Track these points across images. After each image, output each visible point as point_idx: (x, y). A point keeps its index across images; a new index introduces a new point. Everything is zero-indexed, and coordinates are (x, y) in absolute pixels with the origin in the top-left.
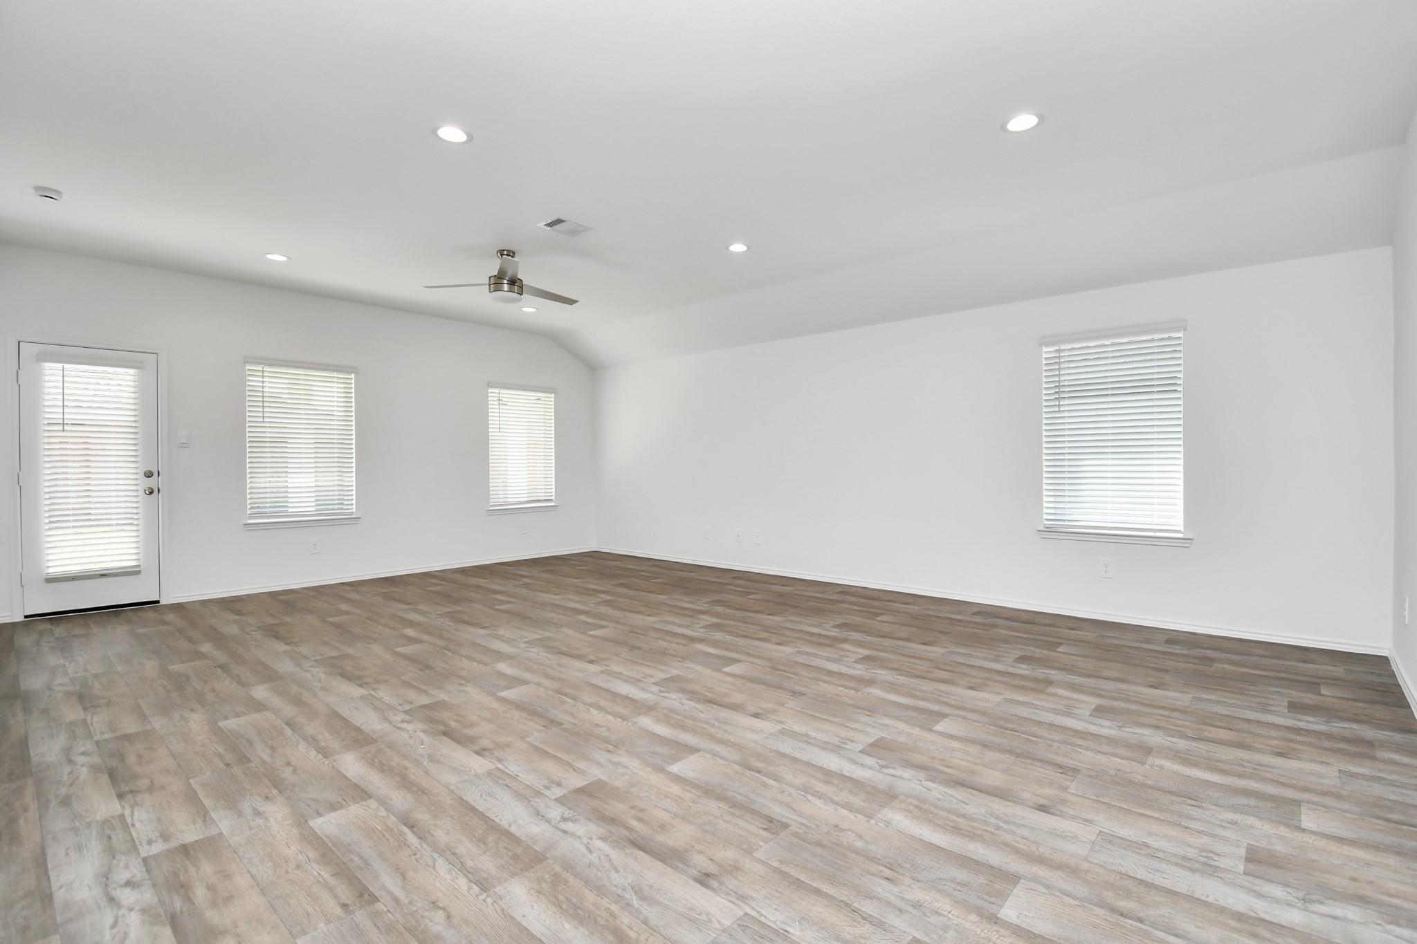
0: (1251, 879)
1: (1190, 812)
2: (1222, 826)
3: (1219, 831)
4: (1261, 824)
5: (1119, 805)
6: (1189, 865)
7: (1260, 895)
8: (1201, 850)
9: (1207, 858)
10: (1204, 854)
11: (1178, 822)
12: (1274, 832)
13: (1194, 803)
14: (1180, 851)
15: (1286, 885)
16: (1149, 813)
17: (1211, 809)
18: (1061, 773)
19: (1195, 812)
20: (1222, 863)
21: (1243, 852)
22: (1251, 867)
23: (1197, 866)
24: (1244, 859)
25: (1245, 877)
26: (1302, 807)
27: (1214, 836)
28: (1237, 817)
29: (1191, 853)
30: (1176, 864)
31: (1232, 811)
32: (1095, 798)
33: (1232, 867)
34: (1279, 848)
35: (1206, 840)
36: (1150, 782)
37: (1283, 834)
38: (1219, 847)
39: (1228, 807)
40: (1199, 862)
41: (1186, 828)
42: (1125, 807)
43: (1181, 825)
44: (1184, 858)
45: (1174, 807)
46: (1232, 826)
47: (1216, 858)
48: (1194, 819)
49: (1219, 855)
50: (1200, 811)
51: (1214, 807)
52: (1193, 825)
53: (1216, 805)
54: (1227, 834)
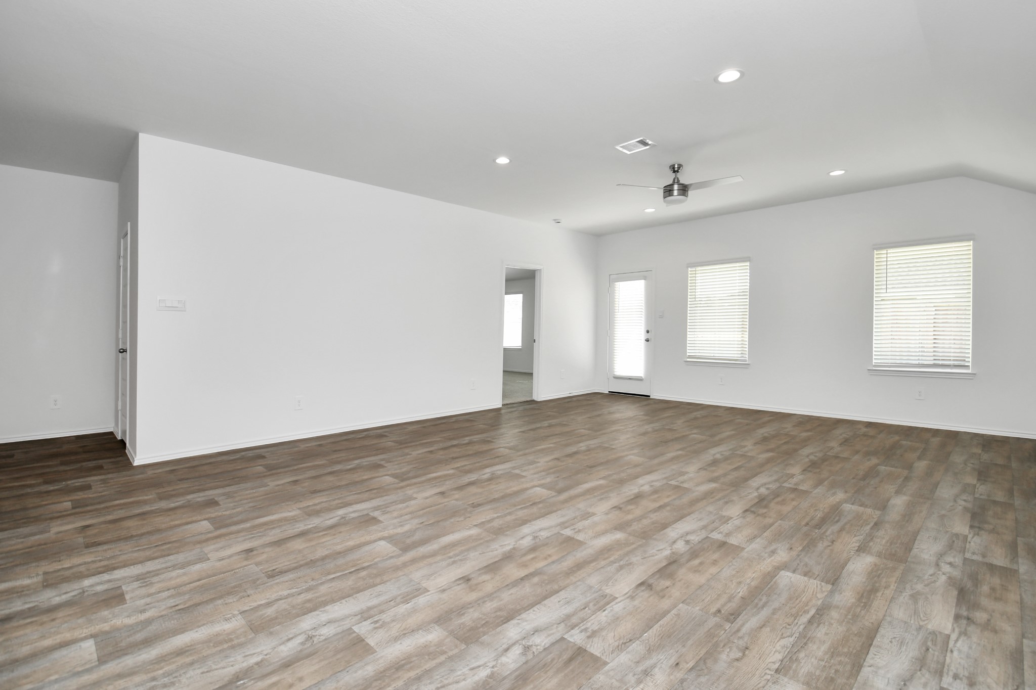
0: (116, 586)
1: (174, 600)
2: (148, 604)
3: (148, 600)
4: (123, 622)
5: (218, 576)
6: (152, 573)
7: (109, 581)
8: (152, 584)
9: (145, 582)
10: (148, 583)
11: (176, 589)
12: (112, 622)
13: (177, 608)
14: (162, 577)
15: (96, 594)
16: (198, 583)
17: (163, 611)
18: (274, 570)
19: (172, 602)
20: (136, 584)
21: (127, 597)
22: (119, 592)
23: (148, 575)
24: (125, 593)
25: (119, 585)
26: (97, 659)
27: (149, 595)
28: (143, 617)
29: (155, 579)
30: (159, 570)
31: (149, 619)
32: (235, 571)
33: (129, 586)
34: (105, 613)
35: (153, 590)
36: (220, 602)
37: (105, 624)
38: (143, 591)
39: (153, 620)
40: (148, 577)
41: (169, 590)
42: (214, 577)
43: (173, 589)
44: (158, 575)
45: (187, 597)
46: (142, 608)
47: (140, 585)
48: (169, 597)
49: (140, 587)
50: (169, 605)
51: (163, 613)
52: (165, 594)
53: (162, 616)
54: (143, 601)
